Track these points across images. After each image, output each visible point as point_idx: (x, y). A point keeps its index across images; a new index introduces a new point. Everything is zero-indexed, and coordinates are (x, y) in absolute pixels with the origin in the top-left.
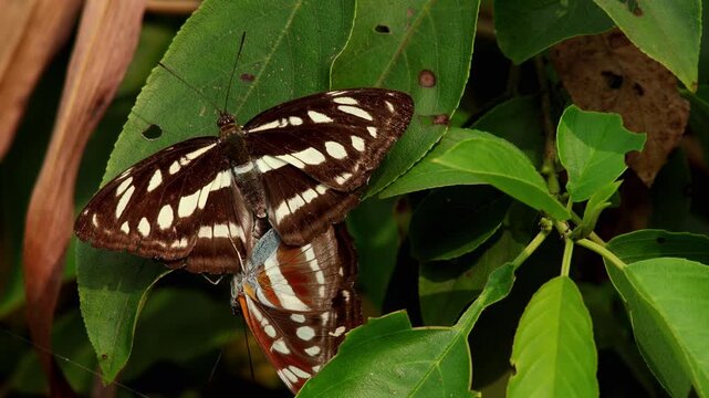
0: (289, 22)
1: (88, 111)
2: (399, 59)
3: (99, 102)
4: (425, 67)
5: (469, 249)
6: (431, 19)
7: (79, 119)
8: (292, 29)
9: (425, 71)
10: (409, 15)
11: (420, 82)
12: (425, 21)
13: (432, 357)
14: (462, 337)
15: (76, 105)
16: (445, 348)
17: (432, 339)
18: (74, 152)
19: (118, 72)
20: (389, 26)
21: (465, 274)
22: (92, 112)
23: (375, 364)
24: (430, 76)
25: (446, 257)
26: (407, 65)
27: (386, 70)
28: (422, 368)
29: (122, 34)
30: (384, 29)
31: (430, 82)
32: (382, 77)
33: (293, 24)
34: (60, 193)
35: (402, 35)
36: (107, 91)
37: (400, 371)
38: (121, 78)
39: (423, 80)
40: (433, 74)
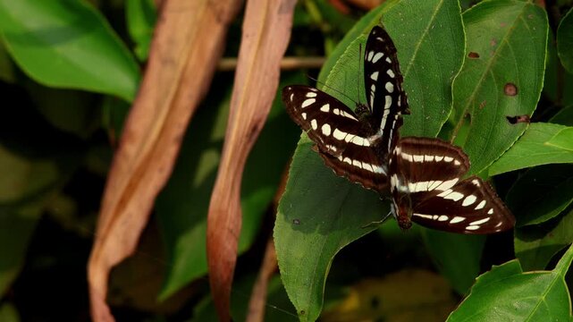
0: (414, 56)
1: (247, 136)
2: (488, 77)
3: (254, 129)
4: (508, 81)
5: (554, 215)
6: (510, 47)
7: (241, 142)
8: (416, 61)
9: (509, 84)
10: (493, 44)
11: (505, 93)
12: (506, 48)
13: (539, 293)
14: (560, 278)
15: (238, 132)
16: (548, 286)
17: (537, 280)
18: (238, 166)
19: (266, 107)
20: (478, 53)
21: (548, 235)
22: (250, 136)
23: (497, 301)
24: (512, 88)
25: (536, 222)
26: (494, 80)
27: (478, 85)
28: (532, 302)
29: (267, 78)
30: (476, 55)
31: (513, 92)
32: (476, 90)
33: (416, 58)
34: (231, 196)
35: (489, 59)
36: (259, 121)
37: (515, 305)
38: (268, 110)
39: (508, 90)
40: (515, 86)
